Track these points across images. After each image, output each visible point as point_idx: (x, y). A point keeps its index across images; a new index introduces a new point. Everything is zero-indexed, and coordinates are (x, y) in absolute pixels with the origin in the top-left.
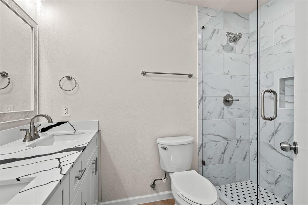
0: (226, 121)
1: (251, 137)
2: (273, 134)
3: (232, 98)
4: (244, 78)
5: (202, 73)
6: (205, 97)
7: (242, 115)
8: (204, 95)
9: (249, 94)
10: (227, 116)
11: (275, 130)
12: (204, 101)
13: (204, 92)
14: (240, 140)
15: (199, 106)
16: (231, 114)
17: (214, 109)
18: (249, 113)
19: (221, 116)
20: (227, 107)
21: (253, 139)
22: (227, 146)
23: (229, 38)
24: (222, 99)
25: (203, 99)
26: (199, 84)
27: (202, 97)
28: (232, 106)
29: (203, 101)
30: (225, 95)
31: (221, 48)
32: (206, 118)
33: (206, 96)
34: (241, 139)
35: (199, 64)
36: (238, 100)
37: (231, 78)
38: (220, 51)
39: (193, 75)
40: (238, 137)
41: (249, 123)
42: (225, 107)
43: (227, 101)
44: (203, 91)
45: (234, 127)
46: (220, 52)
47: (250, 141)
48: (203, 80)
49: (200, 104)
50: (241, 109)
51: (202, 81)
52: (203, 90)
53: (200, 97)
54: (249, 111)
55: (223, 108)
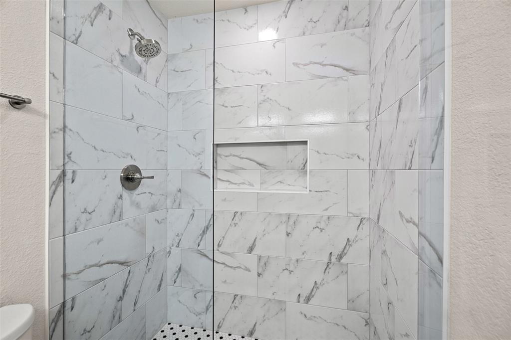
0: (127, 225)
1: (169, 242)
2: (204, 231)
3: (140, 174)
4: (158, 134)
5: (64, 104)
6: (74, 172)
7: (157, 205)
8: (69, 168)
9: (166, 165)
10: (130, 213)
11: (207, 225)
12: (71, 181)
13: (69, 158)
14: (152, 256)
15: (51, 198)
16: (138, 205)
17: (100, 200)
18: (166, 199)
19: (117, 214)
20: (130, 192)
21: (173, 245)
22: (129, 280)
23: (135, 42)
24: (120, 174)
25: (67, 178)
26: (52, 133)
27: (64, 173)
28: (140, 189)
29: (66, 181)
30: (124, 166)
31: (118, 58)
32: (76, 229)
33: (75, 167)
34: (154, 253)
35: (52, 74)
36: (152, 177)
37: (138, 131)
38: (115, 63)
39: (30, 102)
40: (149, 250)
41: (166, 218)
42: (125, 194)
43: (130, 179)
44: (67, 156)
45: (142, 233)
46: (115, 66)
47: (168, 250)
48: (67, 124)
49: (57, 193)
50: (154, 195)
51: (65, 127)
52: (68, 151)
53: (59, 172)
54: (166, 196)
55: (121, 196)
